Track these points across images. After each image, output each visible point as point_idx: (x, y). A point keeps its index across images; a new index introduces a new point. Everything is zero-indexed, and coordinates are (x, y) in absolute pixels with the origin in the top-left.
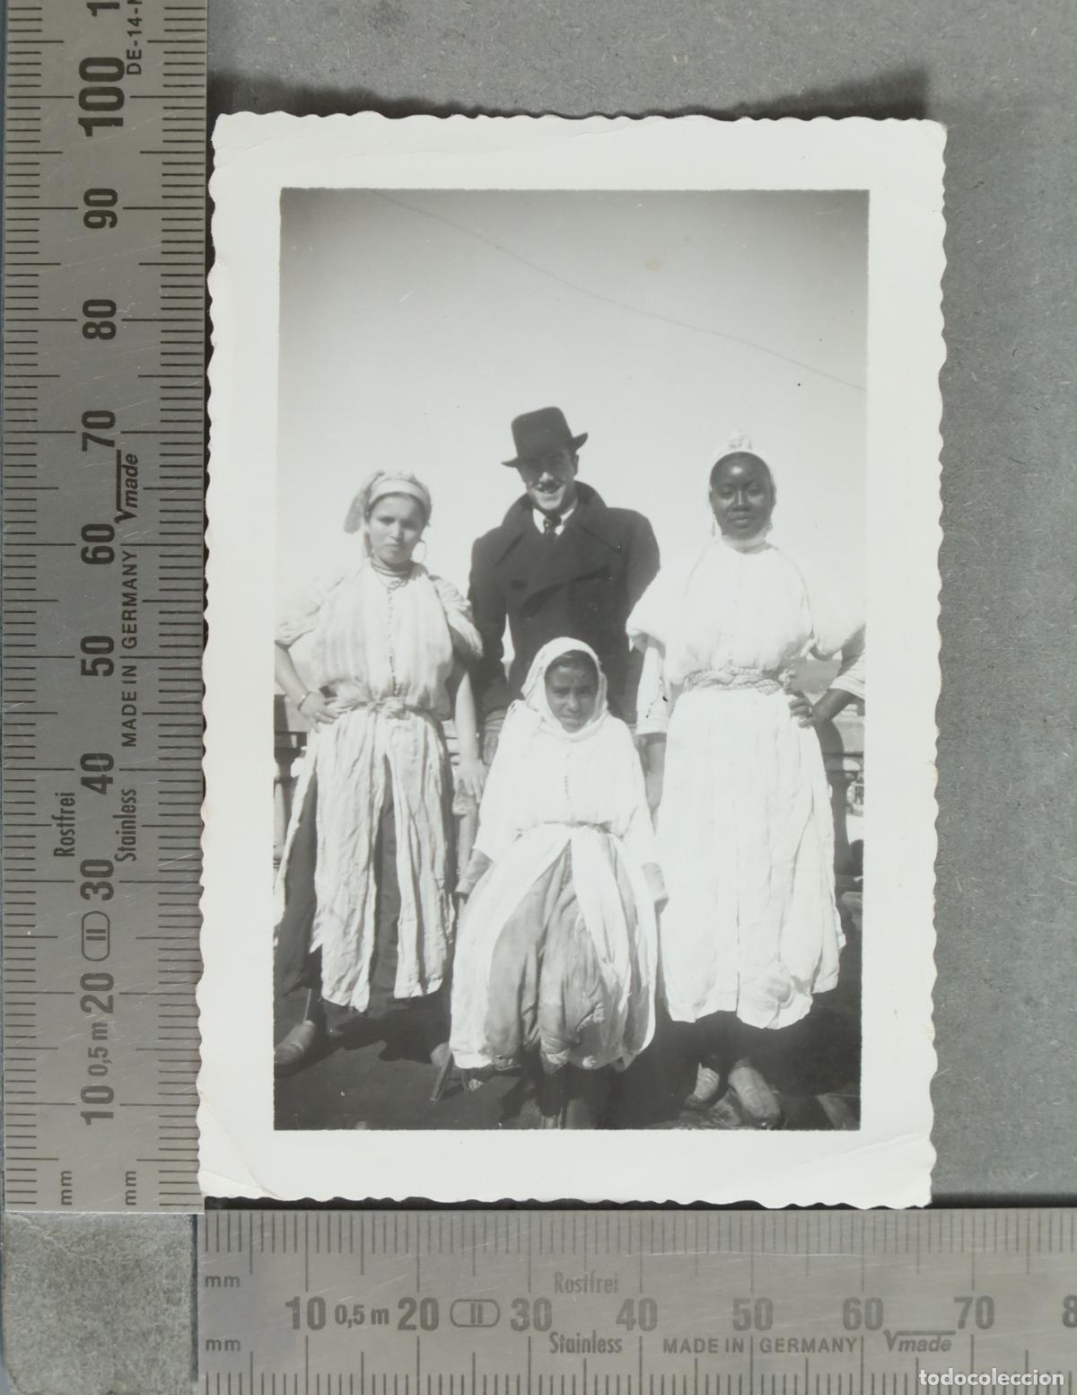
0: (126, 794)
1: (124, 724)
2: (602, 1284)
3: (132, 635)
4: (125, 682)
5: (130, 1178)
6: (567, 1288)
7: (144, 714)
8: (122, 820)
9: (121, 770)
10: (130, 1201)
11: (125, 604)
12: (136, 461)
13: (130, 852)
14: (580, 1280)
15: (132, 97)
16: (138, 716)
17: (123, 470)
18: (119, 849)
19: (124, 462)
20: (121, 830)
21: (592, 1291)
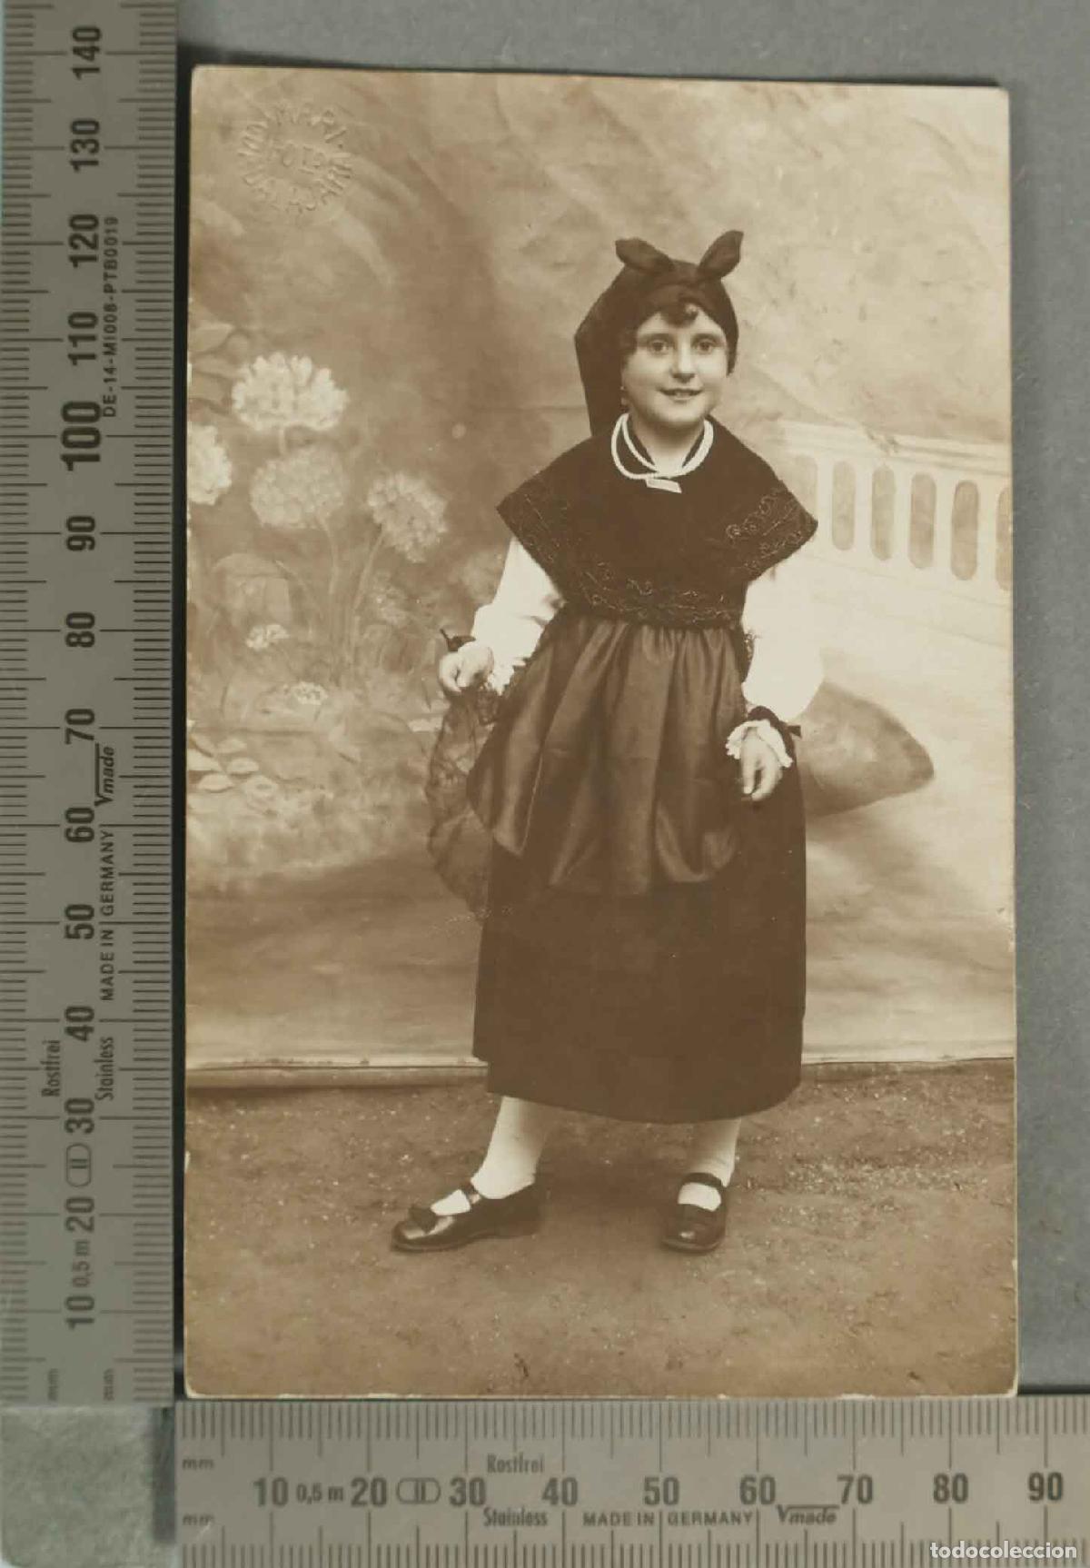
0: (105, 1042)
1: (104, 981)
2: (530, 1466)
3: (109, 904)
4: (104, 944)
5: (109, 1377)
6: (499, 1468)
7: (121, 972)
8: (100, 1064)
9: (102, 1021)
10: (109, 1395)
11: (104, 877)
12: (112, 754)
13: (105, 1092)
14: (508, 1463)
15: (109, 436)
16: (116, 972)
17: (101, 761)
18: (101, 1089)
19: (102, 754)
20: (103, 1073)
21: (521, 1470)
